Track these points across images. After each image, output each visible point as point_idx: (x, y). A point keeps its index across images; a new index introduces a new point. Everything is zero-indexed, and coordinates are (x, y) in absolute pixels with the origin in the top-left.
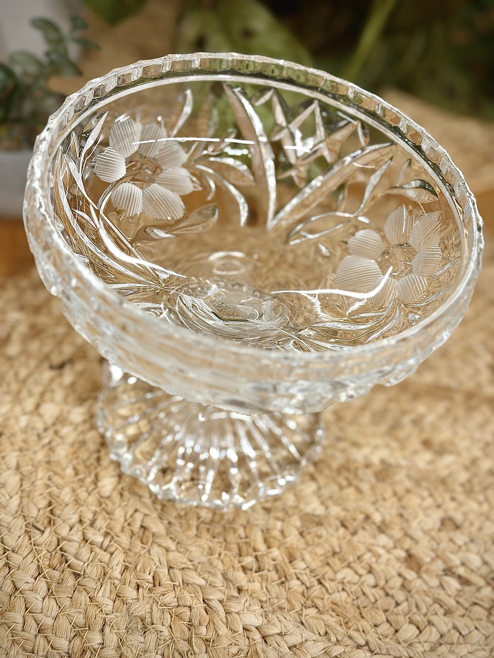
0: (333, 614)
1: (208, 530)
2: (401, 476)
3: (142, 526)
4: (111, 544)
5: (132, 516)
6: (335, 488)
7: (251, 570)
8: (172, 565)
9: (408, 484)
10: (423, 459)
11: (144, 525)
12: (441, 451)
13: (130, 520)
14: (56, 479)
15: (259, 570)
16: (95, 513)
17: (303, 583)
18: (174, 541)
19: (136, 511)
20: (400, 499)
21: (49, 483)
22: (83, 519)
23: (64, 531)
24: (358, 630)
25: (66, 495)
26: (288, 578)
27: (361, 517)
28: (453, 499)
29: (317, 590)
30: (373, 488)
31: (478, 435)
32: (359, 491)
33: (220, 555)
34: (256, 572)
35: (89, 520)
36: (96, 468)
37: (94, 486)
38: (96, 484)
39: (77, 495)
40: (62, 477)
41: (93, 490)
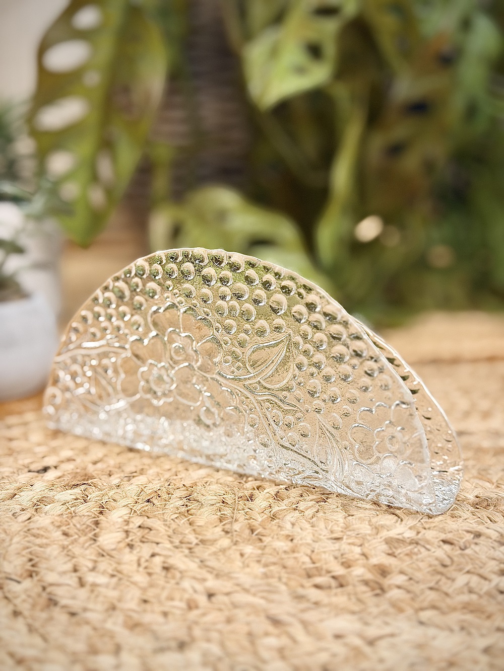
1: (259, 561)
3: (163, 568)
5: (147, 561)
8: (212, 592)
11: (166, 565)
13: (146, 564)
14: (38, 541)
15: (341, 586)
16: (96, 562)
18: (211, 573)
19: (153, 555)
21: (28, 544)
22: (78, 568)
23: (51, 578)
25: (53, 551)
26: (386, 589)
27: (469, 535)
29: (432, 596)
33: (280, 579)
34: (337, 587)
35: (87, 567)
36: (94, 530)
37: (92, 542)
38: (95, 540)
39: (69, 550)
40: (46, 538)
41: (90, 545)
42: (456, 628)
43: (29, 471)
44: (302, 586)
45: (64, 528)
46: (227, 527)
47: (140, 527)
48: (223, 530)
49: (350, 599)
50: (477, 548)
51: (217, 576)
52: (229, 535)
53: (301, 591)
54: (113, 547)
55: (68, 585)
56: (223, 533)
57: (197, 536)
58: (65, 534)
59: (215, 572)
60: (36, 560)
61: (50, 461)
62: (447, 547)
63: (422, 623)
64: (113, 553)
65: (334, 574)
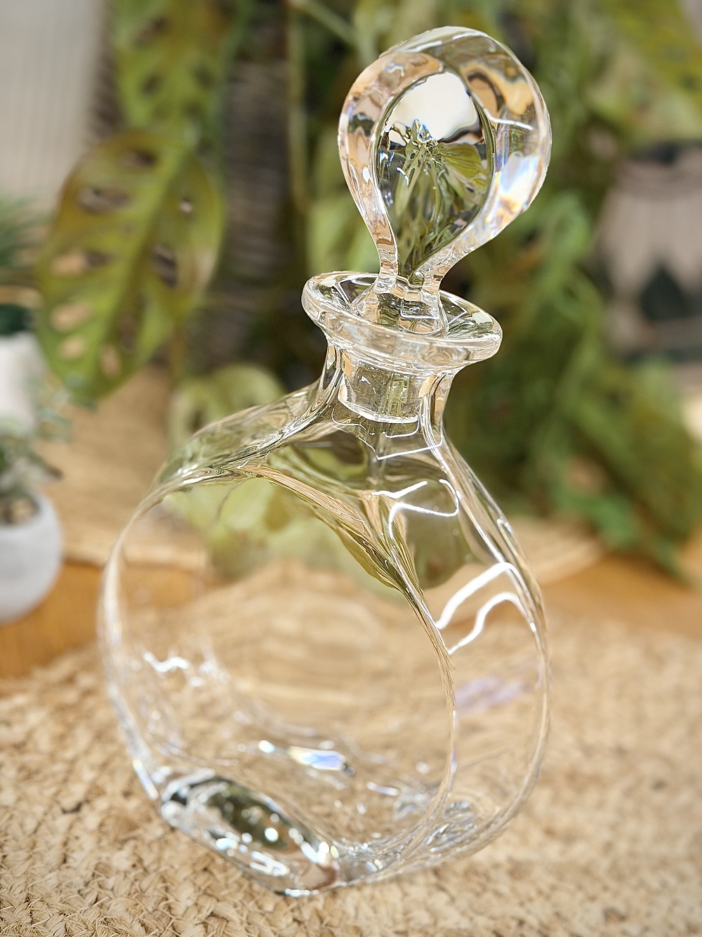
2: (538, 872)
6: (470, 895)
9: (551, 880)
10: (553, 851)
12: (569, 838)
20: (548, 898)
27: (514, 924)
28: (606, 888)
30: (513, 890)
31: (599, 816)
32: (498, 894)
36: (171, 918)
43: (64, 812)
46: (296, 914)
47: (212, 915)
48: (295, 920)
52: (302, 926)
56: (295, 925)
57: (273, 928)
61: (77, 792)
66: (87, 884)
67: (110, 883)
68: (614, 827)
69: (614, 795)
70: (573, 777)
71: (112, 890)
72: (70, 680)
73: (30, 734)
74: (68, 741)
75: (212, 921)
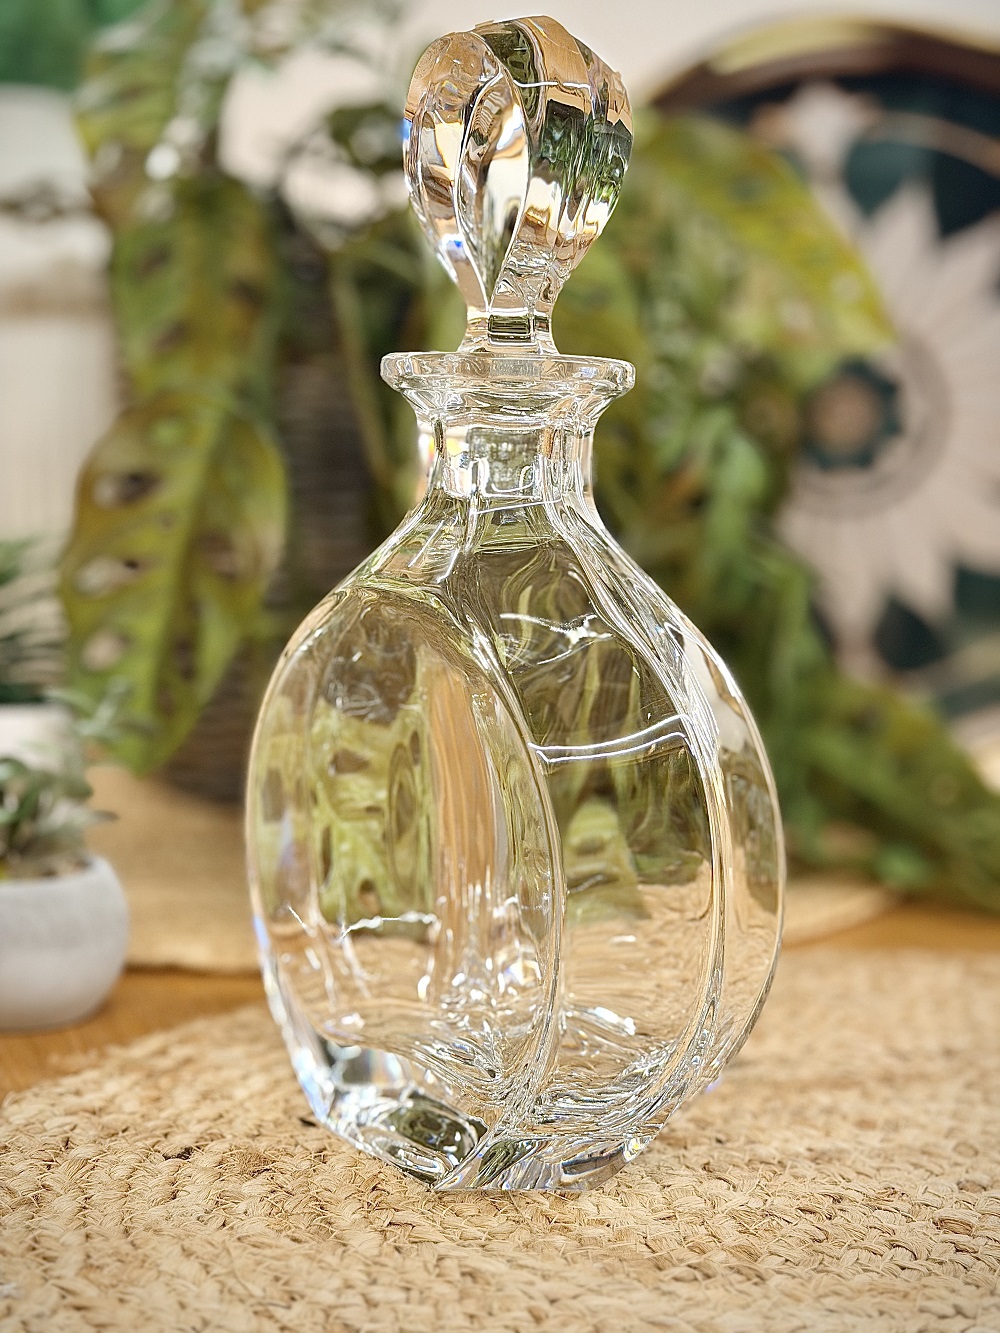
0: (874, 1293)
3: (463, 1274)
4: (424, 1295)
5: (437, 1266)
7: (696, 1279)
8: (552, 1297)
9: (876, 1163)
10: (873, 1139)
11: (466, 1270)
12: (894, 1126)
13: (437, 1271)
14: (268, 1252)
15: (708, 1276)
16: (369, 1274)
17: (794, 1277)
18: (535, 1274)
19: (441, 1259)
22: (350, 1283)
23: (327, 1298)
24: (929, 1298)
25: (299, 1263)
26: (765, 1276)
28: (957, 1164)
29: (825, 1278)
31: (933, 1107)
34: (704, 1279)
35: (363, 1281)
37: (343, 1248)
38: (344, 1245)
39: (320, 1261)
40: (277, 1247)
41: (344, 1252)
42: (875, 1314)
43: (167, 1158)
44: (661, 1281)
45: (289, 1233)
49: (727, 1290)
50: (847, 1216)
51: (545, 1277)
53: (665, 1287)
54: (376, 1252)
55: (357, 1305)
58: (295, 1240)
59: (539, 1273)
60: (285, 1278)
61: (180, 1141)
62: (808, 1216)
63: (831, 1311)
64: (383, 1260)
65: (689, 1263)
66: (207, 1212)
67: (242, 1206)
68: (955, 1115)
69: (952, 1089)
70: (888, 1079)
71: (246, 1213)
72: (163, 1052)
73: (111, 1100)
74: (165, 1101)
75: (390, 1228)
